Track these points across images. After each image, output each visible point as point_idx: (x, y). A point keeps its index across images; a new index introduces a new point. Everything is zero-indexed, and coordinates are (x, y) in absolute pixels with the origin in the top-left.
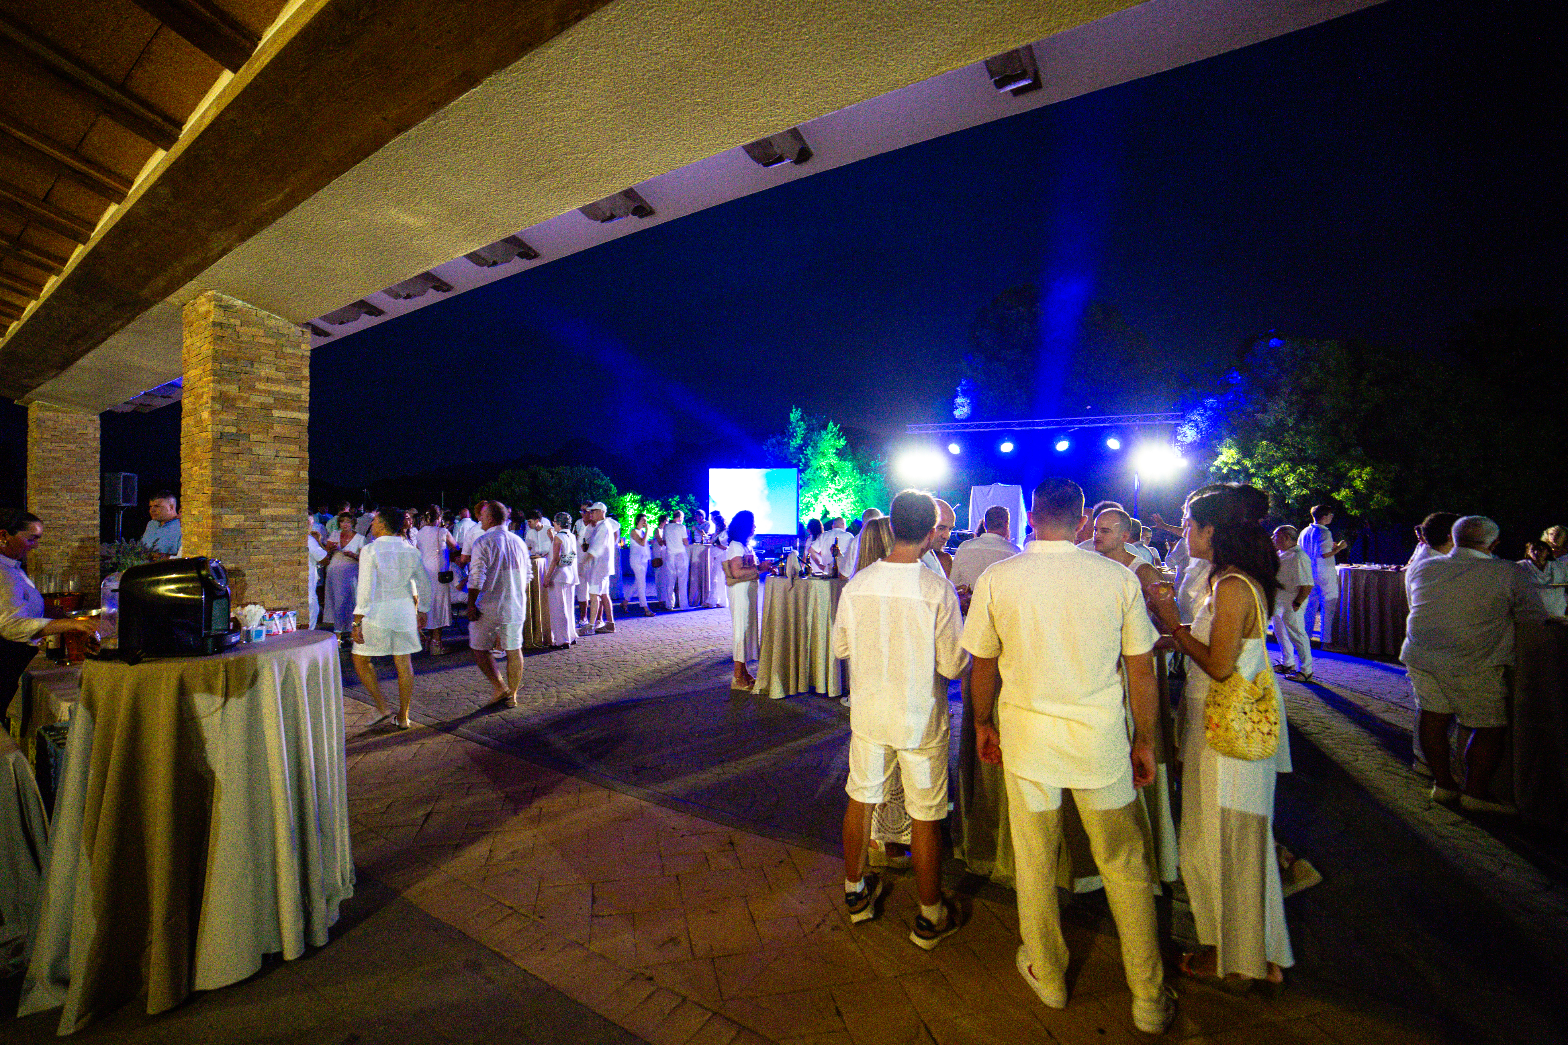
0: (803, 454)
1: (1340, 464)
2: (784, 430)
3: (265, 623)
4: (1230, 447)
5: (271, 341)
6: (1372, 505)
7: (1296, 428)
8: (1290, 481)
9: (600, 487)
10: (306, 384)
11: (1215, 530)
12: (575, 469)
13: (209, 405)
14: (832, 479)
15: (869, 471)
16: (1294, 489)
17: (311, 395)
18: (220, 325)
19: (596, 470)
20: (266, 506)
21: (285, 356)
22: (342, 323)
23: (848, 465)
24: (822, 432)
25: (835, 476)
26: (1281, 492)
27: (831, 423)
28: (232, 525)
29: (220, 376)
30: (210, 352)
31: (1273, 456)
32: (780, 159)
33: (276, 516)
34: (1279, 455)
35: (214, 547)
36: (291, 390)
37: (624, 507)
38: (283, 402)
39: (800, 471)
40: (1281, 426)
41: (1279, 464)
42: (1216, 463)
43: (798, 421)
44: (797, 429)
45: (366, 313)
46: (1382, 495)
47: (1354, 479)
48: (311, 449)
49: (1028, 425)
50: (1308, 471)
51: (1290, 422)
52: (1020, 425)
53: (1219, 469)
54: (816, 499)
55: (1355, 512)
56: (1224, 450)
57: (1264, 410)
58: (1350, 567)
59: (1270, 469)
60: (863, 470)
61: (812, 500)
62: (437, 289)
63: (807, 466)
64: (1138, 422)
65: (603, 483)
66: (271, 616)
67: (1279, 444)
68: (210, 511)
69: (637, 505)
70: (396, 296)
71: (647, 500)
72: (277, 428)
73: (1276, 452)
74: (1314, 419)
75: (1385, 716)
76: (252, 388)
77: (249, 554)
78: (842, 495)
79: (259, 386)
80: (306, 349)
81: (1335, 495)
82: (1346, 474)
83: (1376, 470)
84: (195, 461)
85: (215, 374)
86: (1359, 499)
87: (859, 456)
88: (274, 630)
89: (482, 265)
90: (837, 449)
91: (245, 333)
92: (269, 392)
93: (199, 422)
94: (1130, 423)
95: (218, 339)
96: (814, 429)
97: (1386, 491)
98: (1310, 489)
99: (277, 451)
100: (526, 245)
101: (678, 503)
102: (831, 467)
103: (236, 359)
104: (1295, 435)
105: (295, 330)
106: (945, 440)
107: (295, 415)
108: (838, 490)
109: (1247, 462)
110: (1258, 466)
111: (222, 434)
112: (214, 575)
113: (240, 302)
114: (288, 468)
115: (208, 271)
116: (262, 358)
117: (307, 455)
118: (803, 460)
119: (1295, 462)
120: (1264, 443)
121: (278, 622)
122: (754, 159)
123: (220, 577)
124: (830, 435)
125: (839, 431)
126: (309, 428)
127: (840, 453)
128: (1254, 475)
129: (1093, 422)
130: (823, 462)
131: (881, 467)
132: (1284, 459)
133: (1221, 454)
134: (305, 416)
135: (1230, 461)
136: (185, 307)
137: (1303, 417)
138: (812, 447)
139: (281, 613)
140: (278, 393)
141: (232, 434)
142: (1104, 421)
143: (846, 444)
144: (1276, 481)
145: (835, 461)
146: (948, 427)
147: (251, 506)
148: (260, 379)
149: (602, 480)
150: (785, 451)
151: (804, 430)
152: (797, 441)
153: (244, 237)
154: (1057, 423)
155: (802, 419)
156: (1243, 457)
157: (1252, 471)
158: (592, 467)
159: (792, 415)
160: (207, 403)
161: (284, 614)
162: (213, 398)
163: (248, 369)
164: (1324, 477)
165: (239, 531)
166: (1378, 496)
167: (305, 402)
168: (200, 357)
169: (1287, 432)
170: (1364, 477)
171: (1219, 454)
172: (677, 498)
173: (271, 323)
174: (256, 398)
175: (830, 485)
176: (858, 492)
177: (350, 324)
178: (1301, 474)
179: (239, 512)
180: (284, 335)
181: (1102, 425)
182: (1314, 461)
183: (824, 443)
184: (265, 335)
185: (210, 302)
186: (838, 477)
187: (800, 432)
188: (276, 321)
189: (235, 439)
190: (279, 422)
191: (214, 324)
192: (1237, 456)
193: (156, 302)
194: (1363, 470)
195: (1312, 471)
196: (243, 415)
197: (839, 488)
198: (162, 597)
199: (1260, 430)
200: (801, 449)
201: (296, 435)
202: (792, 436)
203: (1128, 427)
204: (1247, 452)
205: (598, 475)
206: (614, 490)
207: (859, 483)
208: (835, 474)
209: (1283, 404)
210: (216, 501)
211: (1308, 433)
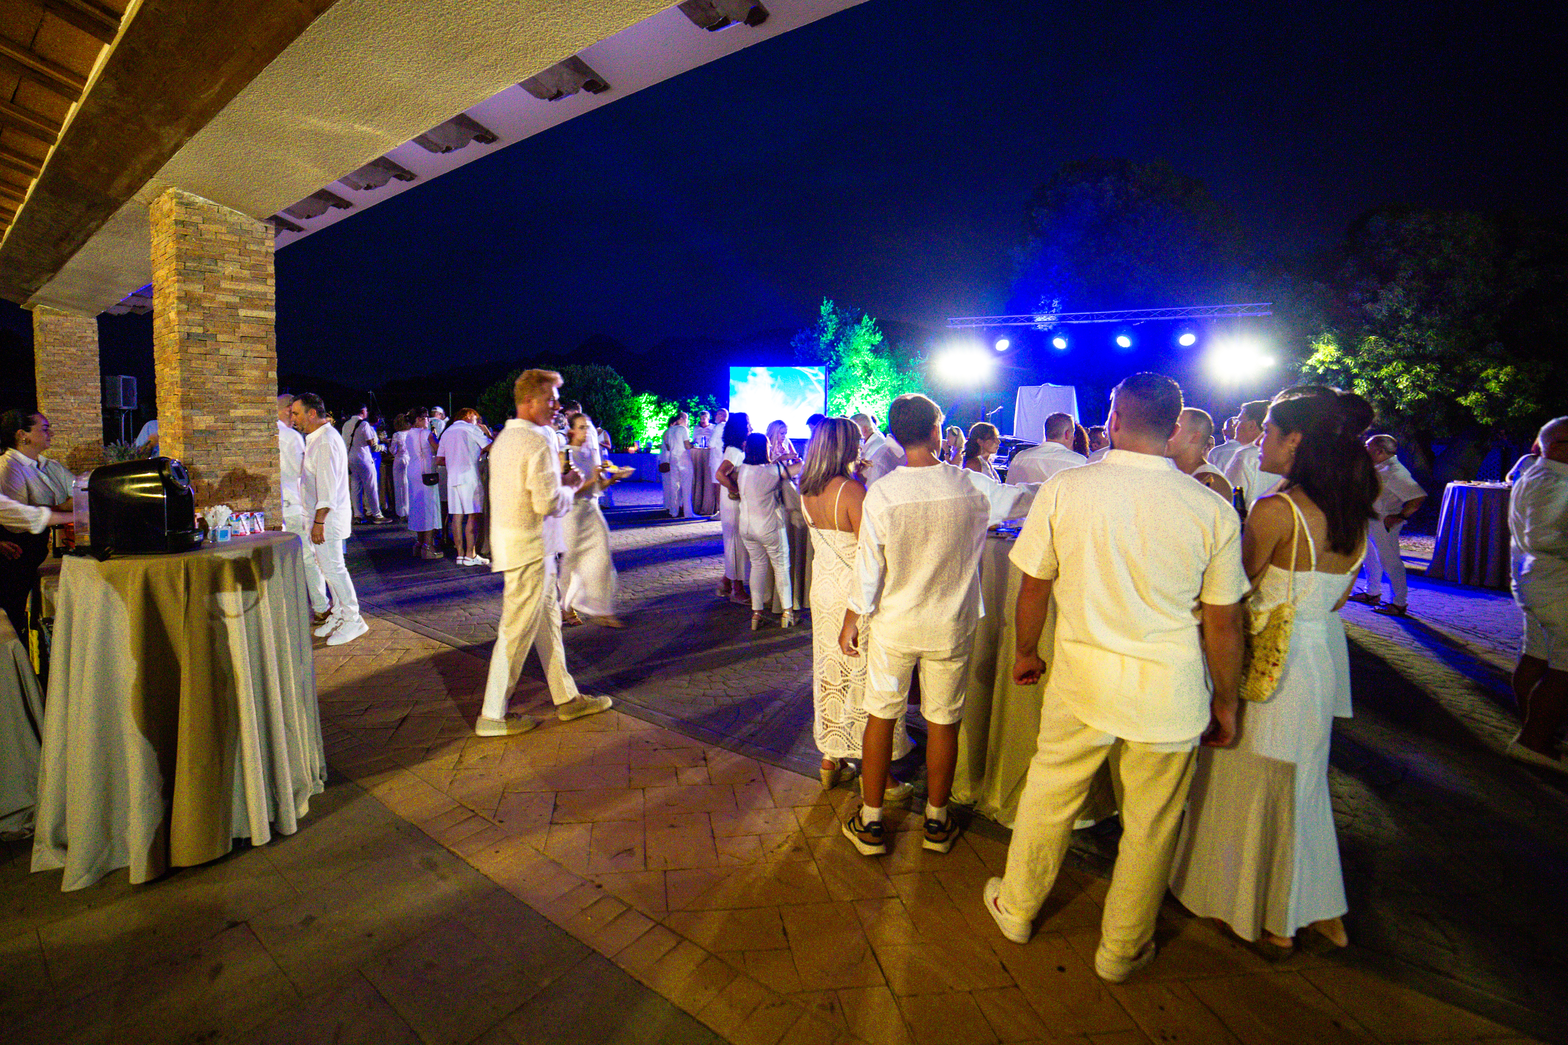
0: (834, 350)
1: (1471, 363)
2: (814, 325)
3: (232, 523)
4: (1329, 343)
5: (235, 238)
6: (1510, 412)
7: (1415, 320)
8: (1403, 383)
9: (613, 387)
10: (272, 282)
11: (1303, 440)
12: (587, 368)
13: (175, 305)
14: (866, 379)
15: (908, 369)
16: (1407, 392)
17: (276, 293)
18: (183, 223)
19: (609, 368)
20: (235, 407)
21: (249, 253)
22: (309, 217)
23: (884, 363)
24: (856, 326)
25: (869, 375)
26: (1391, 396)
27: (866, 316)
28: (202, 426)
29: (184, 275)
30: (174, 251)
31: (1382, 353)
32: (725, 22)
33: (246, 417)
34: (1391, 352)
35: (185, 448)
36: (260, 288)
37: (639, 408)
38: (250, 301)
39: (829, 371)
40: (1395, 318)
41: (1390, 362)
42: (1309, 362)
43: (829, 314)
44: (829, 323)
45: (333, 206)
46: (1526, 399)
47: (1488, 380)
48: (279, 349)
49: (1087, 318)
50: (1427, 372)
51: (1408, 313)
52: (1077, 318)
53: (1314, 368)
54: (848, 401)
55: (1486, 420)
56: (1321, 347)
57: (1375, 299)
58: (1467, 485)
59: (1378, 368)
60: (901, 368)
61: (844, 402)
62: (400, 177)
63: (838, 364)
64: (1216, 315)
65: (617, 383)
66: (237, 517)
67: (1391, 340)
68: (181, 412)
69: (653, 406)
70: (357, 188)
71: (664, 401)
72: (244, 329)
73: (1387, 349)
74: (1440, 310)
75: (1488, 657)
76: (216, 287)
77: (219, 455)
78: (877, 396)
79: (225, 284)
80: (271, 246)
81: (1462, 400)
82: (1477, 375)
83: (1519, 370)
84: (167, 362)
85: (180, 274)
86: (1492, 404)
87: (897, 353)
88: (241, 530)
89: (436, 152)
90: (872, 345)
91: (209, 231)
92: (234, 292)
93: (167, 324)
94: (1207, 316)
95: (181, 238)
96: (848, 322)
97: (1531, 395)
98: (1428, 393)
99: (245, 351)
100: (483, 128)
101: (697, 405)
102: (866, 365)
103: (200, 258)
104: (1413, 328)
105: (260, 226)
106: (991, 336)
107: (262, 314)
108: (873, 391)
109: (1349, 361)
110: (1363, 366)
111: (188, 334)
112: (175, 475)
113: (201, 198)
114: (257, 369)
115: (167, 166)
116: (226, 256)
117: (275, 354)
118: (834, 358)
119: (1410, 361)
120: (1372, 338)
121: (244, 523)
122: (696, 23)
123: (181, 477)
124: (865, 330)
125: (875, 325)
126: (276, 326)
127: (876, 350)
128: (1356, 376)
129: (1162, 314)
130: (856, 360)
131: (920, 365)
132: (1397, 357)
133: (1317, 351)
134: (272, 315)
135: (1328, 360)
136: (151, 206)
137: (1425, 307)
138: (845, 343)
139: (249, 514)
140: (242, 291)
141: (199, 335)
142: (1175, 313)
143: (883, 340)
144: (1385, 382)
145: (869, 358)
146: (994, 321)
147: (221, 408)
148: (225, 277)
149: (616, 379)
150: (815, 348)
151: (836, 324)
152: (828, 337)
153: (192, 131)
154: (1121, 316)
155: (834, 312)
156: (1345, 355)
157: (1355, 371)
158: (605, 366)
159: (822, 308)
160: (173, 303)
161: (252, 515)
162: (179, 298)
163: (212, 267)
164: (1449, 378)
165: (210, 432)
166: (1519, 401)
167: (271, 300)
168: (167, 256)
169: (1403, 325)
170: (1503, 378)
171: (1311, 352)
172: (696, 399)
173: (231, 219)
174: (222, 298)
175: (864, 385)
176: (895, 392)
177: (317, 218)
178: (1417, 375)
179: (209, 413)
180: (247, 232)
181: (1172, 318)
182: (1434, 360)
183: (858, 339)
184: (229, 233)
185: (172, 199)
186: (872, 376)
187: (831, 327)
188: (238, 217)
189: (201, 339)
190: (245, 322)
191: (177, 222)
192: (1336, 354)
193: (124, 201)
194: (1502, 369)
195: (1431, 371)
196: (209, 315)
197: (874, 388)
198: (126, 497)
199: (1367, 322)
200: (832, 345)
201: (263, 334)
202: (823, 331)
203: (1205, 320)
204: (1348, 348)
205: (611, 374)
206: (628, 390)
207: (896, 383)
208: (870, 373)
209: (1399, 291)
210: (185, 403)
211: (1431, 326)
